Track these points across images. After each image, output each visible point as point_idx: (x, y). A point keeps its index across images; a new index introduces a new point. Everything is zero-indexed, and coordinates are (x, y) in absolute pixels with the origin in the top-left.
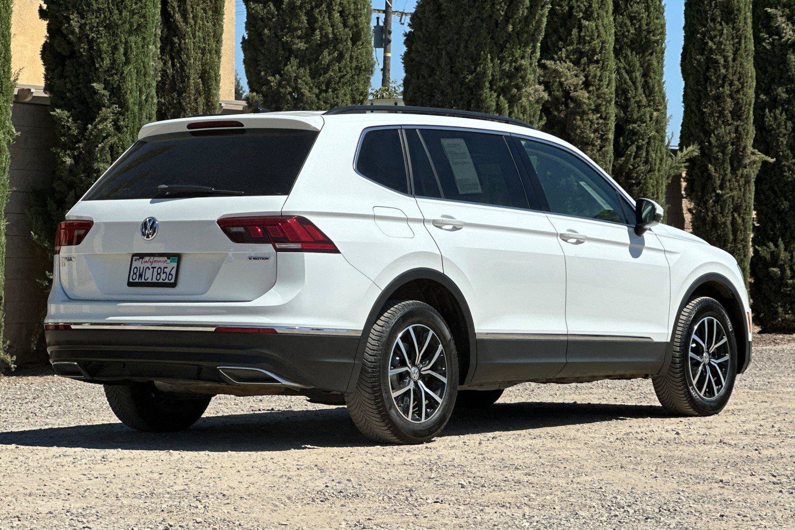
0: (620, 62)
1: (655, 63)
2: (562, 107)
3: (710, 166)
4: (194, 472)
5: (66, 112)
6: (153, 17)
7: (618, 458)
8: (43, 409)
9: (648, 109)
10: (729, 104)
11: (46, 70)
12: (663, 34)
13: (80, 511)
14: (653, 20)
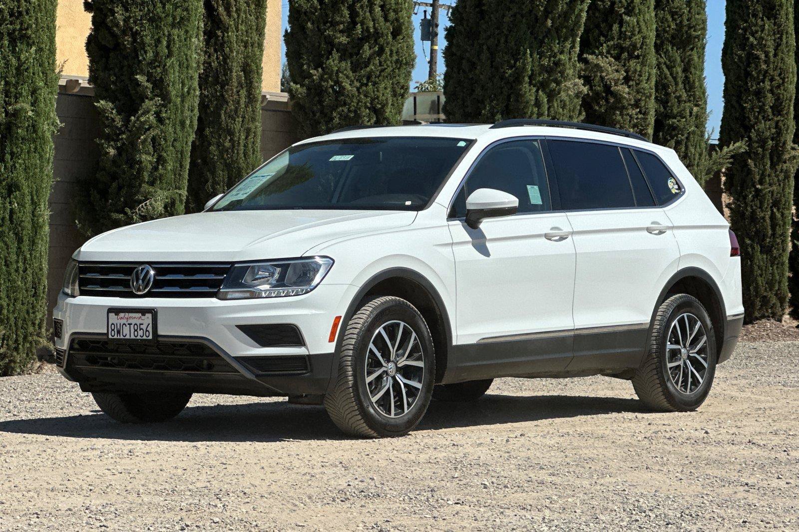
0: (661, 57)
1: (696, 58)
2: (603, 102)
3: (749, 160)
4: (218, 468)
5: (110, 104)
6: (196, 10)
7: (645, 458)
8: (79, 399)
9: (688, 104)
10: (770, 99)
11: (91, 61)
12: (704, 29)
13: (100, 508)
14: (694, 15)
